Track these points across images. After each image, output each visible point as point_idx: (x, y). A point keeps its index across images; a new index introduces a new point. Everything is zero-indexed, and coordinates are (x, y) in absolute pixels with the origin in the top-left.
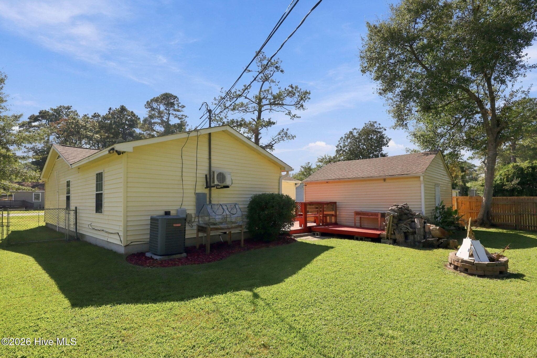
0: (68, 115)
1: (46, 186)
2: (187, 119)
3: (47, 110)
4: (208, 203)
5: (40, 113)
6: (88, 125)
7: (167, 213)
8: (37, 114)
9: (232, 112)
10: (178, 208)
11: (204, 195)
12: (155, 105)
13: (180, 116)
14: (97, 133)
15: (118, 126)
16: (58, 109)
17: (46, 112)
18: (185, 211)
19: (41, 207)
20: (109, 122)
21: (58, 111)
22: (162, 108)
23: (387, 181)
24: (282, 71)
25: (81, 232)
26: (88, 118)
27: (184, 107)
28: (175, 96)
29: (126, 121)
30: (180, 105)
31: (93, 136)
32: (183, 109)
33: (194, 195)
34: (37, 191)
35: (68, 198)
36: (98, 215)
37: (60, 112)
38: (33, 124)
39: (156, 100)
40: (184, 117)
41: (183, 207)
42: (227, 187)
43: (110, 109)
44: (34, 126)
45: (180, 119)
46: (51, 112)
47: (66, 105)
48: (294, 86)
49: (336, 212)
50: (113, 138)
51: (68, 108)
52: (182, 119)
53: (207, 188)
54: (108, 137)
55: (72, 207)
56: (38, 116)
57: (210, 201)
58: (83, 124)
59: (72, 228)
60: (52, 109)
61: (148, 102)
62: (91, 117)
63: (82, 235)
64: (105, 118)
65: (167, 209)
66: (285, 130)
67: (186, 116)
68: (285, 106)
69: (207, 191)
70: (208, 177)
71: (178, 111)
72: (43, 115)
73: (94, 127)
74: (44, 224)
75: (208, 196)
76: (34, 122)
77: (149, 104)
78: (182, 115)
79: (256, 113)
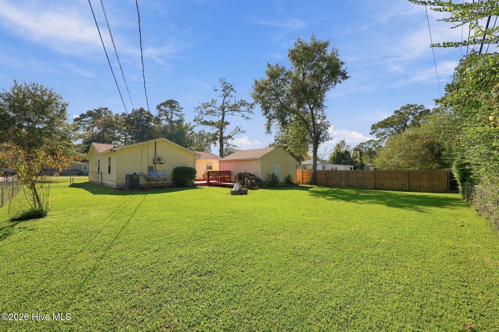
0: (105, 114)
1: (90, 161)
2: (184, 117)
3: (92, 110)
4: (154, 170)
5: (87, 113)
6: (118, 122)
7: (135, 173)
8: (85, 113)
9: (206, 116)
10: (140, 172)
11: (153, 167)
12: (163, 108)
13: (179, 115)
14: (124, 126)
15: (139, 121)
16: (99, 110)
17: (91, 112)
18: (143, 173)
19: (87, 175)
20: (133, 118)
21: (99, 111)
22: (168, 109)
23: (249, 161)
24: (235, 91)
25: (104, 182)
26: (118, 116)
27: (182, 108)
28: (176, 102)
29: (144, 118)
30: (179, 107)
31: (121, 128)
32: (182, 110)
33: (148, 167)
34: (84, 164)
35: (99, 168)
36: (109, 175)
37: (100, 111)
38: (83, 120)
39: (163, 104)
40: (182, 115)
41: (142, 172)
42: (162, 163)
43: (133, 110)
44: (84, 121)
45: (179, 116)
46: (94, 111)
47: (104, 107)
48: (244, 100)
49: (230, 176)
50: (135, 129)
51: (106, 109)
52: (181, 116)
53: (154, 164)
54: (132, 128)
55: (100, 172)
56: (86, 115)
57: (155, 169)
58: (115, 120)
59: (100, 181)
60: (95, 110)
61: (158, 106)
62: (120, 115)
63: (104, 183)
64: (129, 116)
65: (135, 172)
66: (239, 128)
67: (184, 115)
68: (241, 112)
69: (154, 165)
70: (154, 159)
71: (179, 111)
72: (90, 114)
73: (122, 122)
74: (88, 181)
75: (154, 167)
76: (84, 118)
77: (158, 107)
78: (181, 114)
79: (221, 116)
